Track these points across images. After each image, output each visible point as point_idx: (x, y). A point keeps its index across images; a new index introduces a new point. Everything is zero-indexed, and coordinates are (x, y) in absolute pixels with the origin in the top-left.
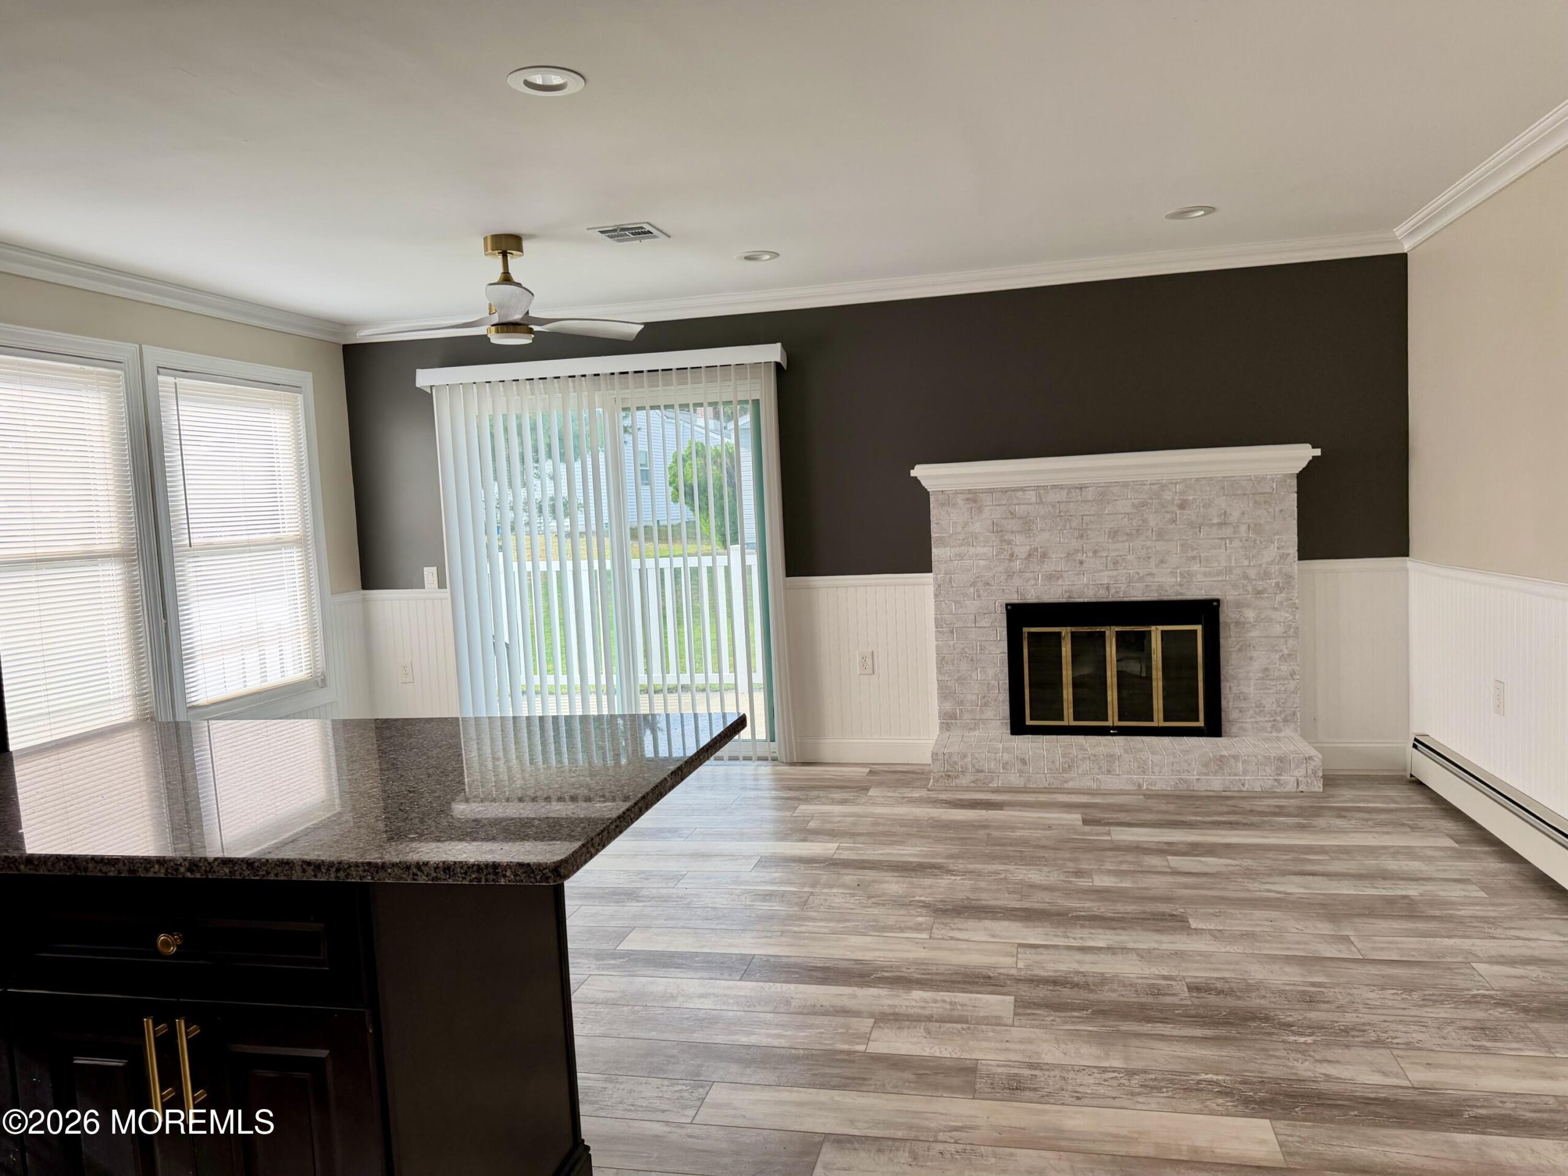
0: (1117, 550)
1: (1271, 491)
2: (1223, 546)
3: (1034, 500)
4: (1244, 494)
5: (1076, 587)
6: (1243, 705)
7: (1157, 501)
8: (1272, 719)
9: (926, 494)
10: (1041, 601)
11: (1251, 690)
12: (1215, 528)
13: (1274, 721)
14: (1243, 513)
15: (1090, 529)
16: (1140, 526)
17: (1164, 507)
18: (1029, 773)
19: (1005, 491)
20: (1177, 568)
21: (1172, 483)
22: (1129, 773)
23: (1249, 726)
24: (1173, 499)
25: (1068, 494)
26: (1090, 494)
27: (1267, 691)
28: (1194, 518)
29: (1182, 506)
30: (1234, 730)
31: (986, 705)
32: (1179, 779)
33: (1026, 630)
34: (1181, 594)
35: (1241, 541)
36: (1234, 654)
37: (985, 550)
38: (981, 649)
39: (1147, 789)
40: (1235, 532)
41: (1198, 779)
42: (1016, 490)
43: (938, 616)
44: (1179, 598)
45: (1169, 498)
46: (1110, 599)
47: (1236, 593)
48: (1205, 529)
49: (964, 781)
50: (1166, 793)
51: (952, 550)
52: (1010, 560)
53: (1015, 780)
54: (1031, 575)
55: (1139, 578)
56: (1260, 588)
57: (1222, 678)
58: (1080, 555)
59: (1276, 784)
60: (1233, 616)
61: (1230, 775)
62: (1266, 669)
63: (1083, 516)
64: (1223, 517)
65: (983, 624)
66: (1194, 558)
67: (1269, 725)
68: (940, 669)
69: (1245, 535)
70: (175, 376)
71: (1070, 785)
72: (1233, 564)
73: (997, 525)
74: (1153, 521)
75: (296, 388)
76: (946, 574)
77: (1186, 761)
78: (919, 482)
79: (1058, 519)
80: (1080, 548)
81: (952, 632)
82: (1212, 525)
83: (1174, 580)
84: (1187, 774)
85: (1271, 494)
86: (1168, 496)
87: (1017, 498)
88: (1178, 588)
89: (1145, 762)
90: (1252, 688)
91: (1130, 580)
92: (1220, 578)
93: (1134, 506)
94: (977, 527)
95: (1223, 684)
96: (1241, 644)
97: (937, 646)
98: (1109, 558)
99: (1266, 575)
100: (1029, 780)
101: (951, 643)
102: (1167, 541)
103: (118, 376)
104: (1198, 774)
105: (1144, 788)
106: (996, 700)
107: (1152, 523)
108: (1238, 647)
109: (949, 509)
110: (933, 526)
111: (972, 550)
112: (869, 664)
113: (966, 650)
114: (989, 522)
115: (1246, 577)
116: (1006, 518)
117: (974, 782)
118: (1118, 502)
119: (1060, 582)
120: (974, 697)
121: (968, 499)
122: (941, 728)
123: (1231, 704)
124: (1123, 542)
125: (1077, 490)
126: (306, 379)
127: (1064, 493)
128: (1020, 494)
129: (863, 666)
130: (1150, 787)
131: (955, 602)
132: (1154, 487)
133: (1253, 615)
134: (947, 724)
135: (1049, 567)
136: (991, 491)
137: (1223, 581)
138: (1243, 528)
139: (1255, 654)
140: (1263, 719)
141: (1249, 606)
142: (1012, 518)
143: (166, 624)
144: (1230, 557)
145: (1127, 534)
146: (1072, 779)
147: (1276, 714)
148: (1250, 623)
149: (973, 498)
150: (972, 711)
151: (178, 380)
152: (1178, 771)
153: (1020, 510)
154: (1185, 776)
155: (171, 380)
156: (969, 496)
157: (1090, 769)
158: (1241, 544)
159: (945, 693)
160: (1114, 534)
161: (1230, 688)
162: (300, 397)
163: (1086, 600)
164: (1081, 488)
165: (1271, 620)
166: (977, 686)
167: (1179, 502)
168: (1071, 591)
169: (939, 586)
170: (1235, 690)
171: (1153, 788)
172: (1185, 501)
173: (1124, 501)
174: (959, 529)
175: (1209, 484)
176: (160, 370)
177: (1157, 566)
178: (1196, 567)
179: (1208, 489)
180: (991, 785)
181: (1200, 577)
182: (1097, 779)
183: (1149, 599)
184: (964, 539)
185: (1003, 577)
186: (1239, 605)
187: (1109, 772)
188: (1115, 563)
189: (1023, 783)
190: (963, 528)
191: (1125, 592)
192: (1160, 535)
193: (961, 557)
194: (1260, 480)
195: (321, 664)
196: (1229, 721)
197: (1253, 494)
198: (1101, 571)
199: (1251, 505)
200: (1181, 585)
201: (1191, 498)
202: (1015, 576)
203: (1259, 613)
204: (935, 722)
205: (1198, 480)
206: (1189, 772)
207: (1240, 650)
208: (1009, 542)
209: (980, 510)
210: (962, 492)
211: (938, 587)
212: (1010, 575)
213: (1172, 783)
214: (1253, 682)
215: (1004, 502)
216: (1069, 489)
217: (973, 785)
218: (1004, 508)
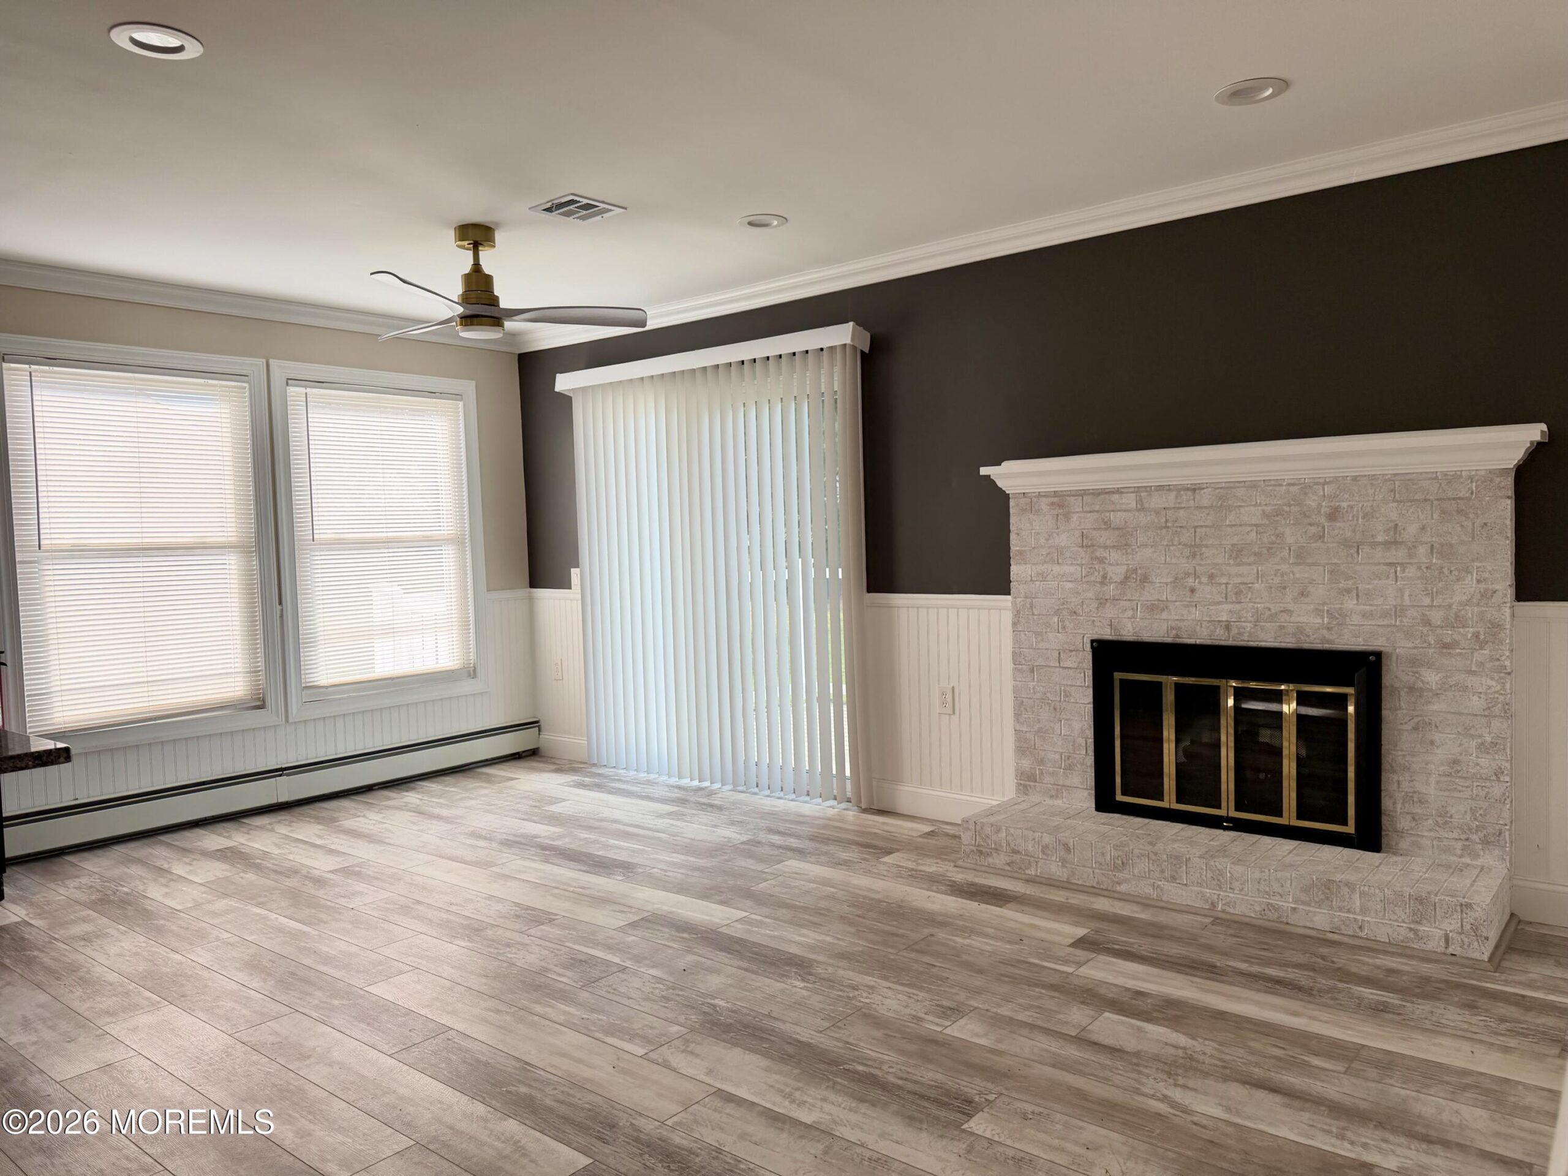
0: (1240, 575)
1: (1468, 495)
2: (1392, 575)
3: (1133, 505)
4: (1426, 500)
5: (1185, 623)
6: (1417, 810)
7: (1297, 509)
8: (1463, 837)
9: (1006, 497)
10: (1140, 639)
11: (1431, 790)
12: (1379, 548)
13: (1467, 839)
14: (1423, 528)
15: (1206, 546)
16: (1273, 543)
17: (1306, 516)
18: (1073, 864)
19: (1097, 493)
20: (1324, 604)
21: (1317, 484)
22: (1200, 885)
23: (1426, 842)
24: (1320, 506)
25: (1176, 497)
26: (1206, 498)
27: (1456, 794)
28: (1349, 534)
29: (1334, 515)
30: (1404, 844)
31: (1070, 768)
32: (1268, 904)
33: (1118, 676)
34: (1328, 642)
35: (1420, 568)
36: (1405, 734)
37: (1072, 569)
38: (1066, 696)
39: (1223, 911)
40: (1410, 556)
41: (1294, 909)
42: (1110, 492)
43: (1017, 650)
44: (1327, 646)
45: (1314, 504)
46: (1230, 643)
47: (1411, 645)
48: (1365, 550)
49: (997, 862)
50: (1247, 920)
51: (1034, 567)
52: (1102, 583)
53: (1056, 870)
54: (1127, 604)
55: (1271, 615)
56: (1448, 640)
57: (1385, 766)
58: (1191, 580)
59: (1411, 935)
60: (1405, 678)
61: (1340, 911)
62: (1455, 762)
63: (1195, 527)
64: (1392, 533)
65: (1068, 664)
66: (1348, 591)
67: (1460, 844)
68: (1017, 716)
69: (1424, 560)
70: (306, 387)
71: (1123, 888)
72: (1407, 601)
73: (1087, 538)
74: (1292, 536)
75: (457, 396)
76: (1026, 597)
77: (1277, 880)
78: (994, 482)
79: (1164, 531)
80: (1191, 571)
81: (1032, 671)
82: (1374, 545)
83: (1320, 621)
84: (1278, 897)
85: (1469, 499)
86: (1312, 502)
87: (1113, 503)
88: (1325, 632)
89: (1221, 873)
90: (1433, 786)
91: (1258, 618)
92: (1386, 622)
93: (1265, 515)
94: (1063, 540)
95: (1385, 776)
96: (1416, 720)
97: (1015, 687)
98: (1230, 587)
99: (1458, 621)
100: (1074, 874)
101: (1031, 684)
102: (1309, 565)
103: (245, 388)
104: (1295, 901)
105: (1219, 909)
106: (1082, 764)
107: (1290, 540)
108: (1412, 724)
109: (1031, 516)
110: (1013, 536)
111: (1056, 569)
112: (951, 701)
113: (1048, 695)
114: (1078, 534)
115: (1427, 622)
116: (1099, 529)
117: (1008, 864)
118: (1242, 510)
119: (1164, 615)
120: (1057, 757)
121: (1053, 504)
122: (1018, 790)
123: (1399, 806)
124: (1249, 564)
125: (1189, 493)
126: (469, 388)
127: (1173, 495)
128: (1116, 497)
129: (944, 704)
130: (1228, 909)
131: (1034, 632)
132: (1291, 488)
133: (1437, 678)
134: (1025, 786)
135: (1150, 595)
136: (1081, 494)
137: (1388, 626)
138: (1422, 550)
139: (1437, 737)
140: (1451, 835)
141: (1429, 665)
142: (1106, 529)
143: (282, 610)
144: (1401, 591)
145: (1256, 554)
146: (1126, 881)
147: (1470, 830)
148: (1431, 690)
149: (1060, 501)
150: (1053, 774)
151: (308, 390)
152: (1267, 893)
153: (1117, 518)
154: (1276, 901)
155: (303, 390)
156: (1056, 500)
157: (1149, 871)
158: (1419, 574)
159: (1023, 748)
160: (1237, 552)
161: (1399, 783)
162: (461, 404)
163: (1198, 642)
164: (1194, 490)
165: (1465, 689)
166: (1060, 743)
167: (1328, 510)
168: (1179, 629)
169: (1018, 612)
170: (1405, 785)
171: (1232, 911)
172: (1337, 509)
173: (1252, 508)
174: (1042, 541)
175: (1372, 485)
176: (290, 381)
177: (1294, 599)
178: (1350, 604)
179: (1371, 492)
180: (1028, 872)
181: (1356, 619)
182: (1158, 886)
183: (1283, 645)
184: (1048, 554)
185: (1094, 605)
186: (1414, 662)
187: (1173, 879)
188: (1238, 593)
189: (1066, 875)
190: (1047, 540)
191: (1250, 634)
192: (1301, 556)
193: (1043, 577)
194: (1452, 478)
195: (472, 656)
196: (1396, 831)
197: (1438, 500)
198: (1220, 603)
199: (1435, 516)
200: (1328, 629)
201: (1345, 504)
202: (1108, 605)
203: (1446, 677)
204: (1011, 782)
205: (1355, 479)
206: (1281, 896)
207: (1416, 729)
208: (1101, 560)
209: (1067, 516)
210: (1046, 495)
211: (1017, 614)
212: (1102, 602)
213: (1258, 908)
214: (1433, 779)
215: (1097, 508)
216: (1179, 491)
217: (1008, 868)
218: (1096, 515)
